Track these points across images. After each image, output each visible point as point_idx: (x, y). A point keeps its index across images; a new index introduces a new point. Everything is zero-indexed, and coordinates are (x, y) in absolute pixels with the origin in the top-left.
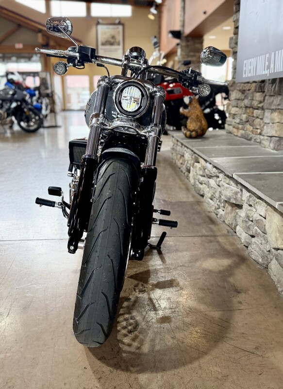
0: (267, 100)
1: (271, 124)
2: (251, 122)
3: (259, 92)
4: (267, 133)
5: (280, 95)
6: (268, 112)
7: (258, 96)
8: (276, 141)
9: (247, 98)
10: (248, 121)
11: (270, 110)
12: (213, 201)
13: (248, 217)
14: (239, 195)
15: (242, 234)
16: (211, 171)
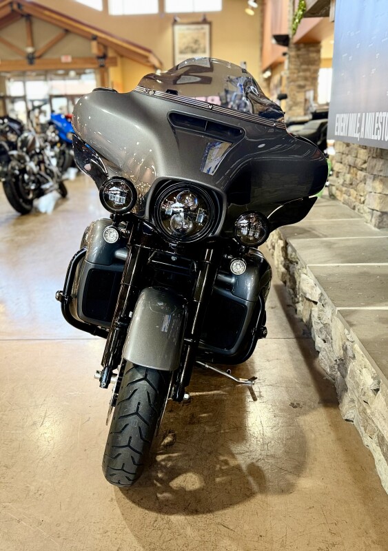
0: (370, 163)
1: (373, 193)
2: (354, 186)
3: (364, 149)
4: (369, 205)
5: (382, 159)
6: (370, 178)
7: (363, 154)
8: (377, 217)
9: (351, 155)
10: (351, 184)
11: (372, 176)
12: (294, 292)
13: (319, 318)
14: (314, 290)
15: (316, 337)
16: (291, 255)
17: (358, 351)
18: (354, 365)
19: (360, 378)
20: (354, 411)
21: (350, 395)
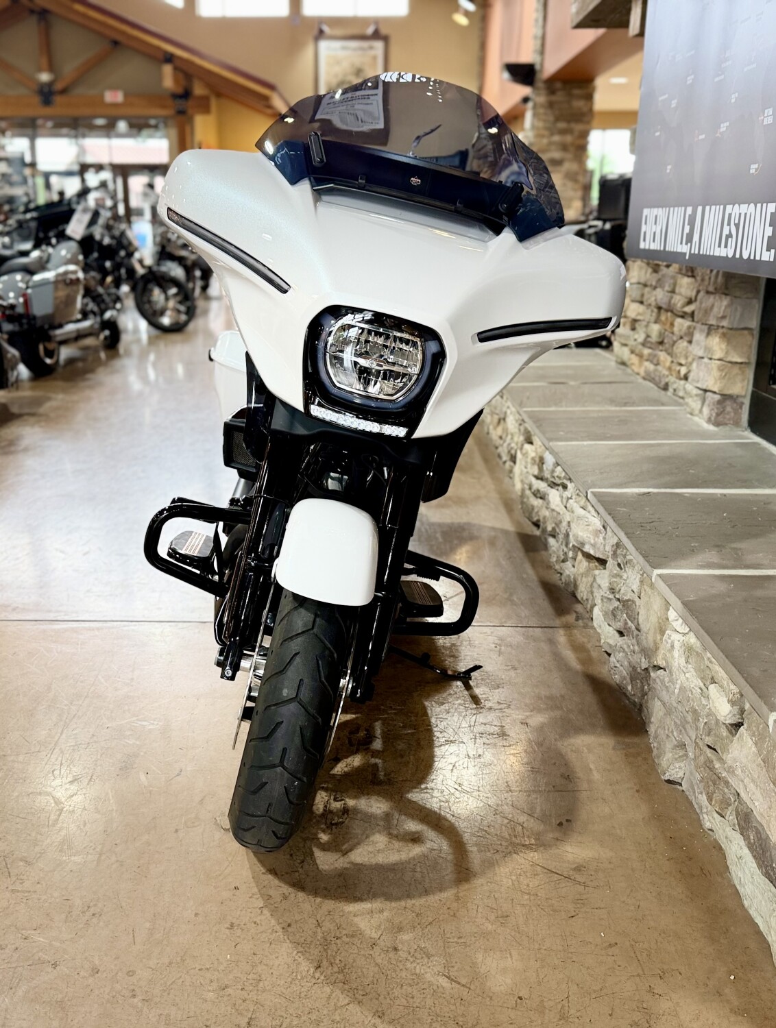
0: (701, 303)
1: (706, 360)
2: (667, 345)
3: (688, 276)
4: (698, 381)
5: (726, 295)
6: (702, 331)
7: (686, 286)
8: (714, 404)
9: (662, 287)
10: (661, 343)
11: (706, 328)
12: (557, 541)
13: (612, 590)
14: (601, 538)
15: (603, 626)
16: (553, 471)
17: (697, 652)
18: (688, 678)
19: (701, 702)
20: (682, 765)
21: (675, 733)
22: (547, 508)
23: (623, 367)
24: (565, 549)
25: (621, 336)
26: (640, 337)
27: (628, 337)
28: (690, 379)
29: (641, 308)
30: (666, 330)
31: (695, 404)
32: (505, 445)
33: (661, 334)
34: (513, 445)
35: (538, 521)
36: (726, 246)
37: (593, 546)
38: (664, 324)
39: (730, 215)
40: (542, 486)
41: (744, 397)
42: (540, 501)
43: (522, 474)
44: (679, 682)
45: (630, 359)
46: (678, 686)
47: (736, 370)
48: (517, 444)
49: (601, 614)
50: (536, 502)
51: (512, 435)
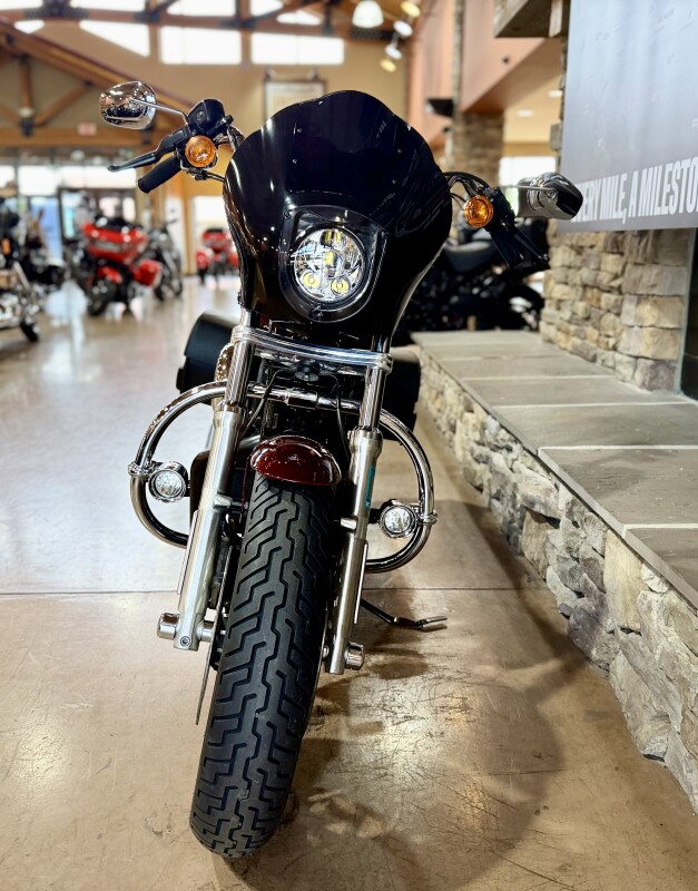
1: (636, 328)
3: (613, 253)
4: (629, 349)
5: (657, 263)
6: (631, 301)
7: (611, 263)
8: (647, 369)
10: (588, 318)
11: (635, 298)
12: (502, 504)
13: (569, 549)
14: (552, 497)
15: (558, 587)
16: (497, 435)
17: (683, 615)
18: (670, 643)
19: (690, 670)
20: (664, 738)
21: (654, 703)
22: (491, 471)
23: (549, 345)
24: (512, 511)
25: (547, 315)
26: (566, 314)
27: (553, 316)
28: (620, 348)
29: (566, 289)
30: (592, 306)
31: (626, 371)
32: (444, 417)
33: (586, 310)
34: (452, 415)
35: (482, 485)
36: (667, 204)
37: (545, 505)
38: (590, 300)
39: (670, 173)
40: (485, 450)
41: (676, 361)
42: (483, 466)
43: (463, 443)
44: (660, 647)
45: (556, 336)
46: (658, 652)
47: (667, 335)
48: (456, 414)
49: (556, 575)
50: (479, 468)
51: (451, 406)
